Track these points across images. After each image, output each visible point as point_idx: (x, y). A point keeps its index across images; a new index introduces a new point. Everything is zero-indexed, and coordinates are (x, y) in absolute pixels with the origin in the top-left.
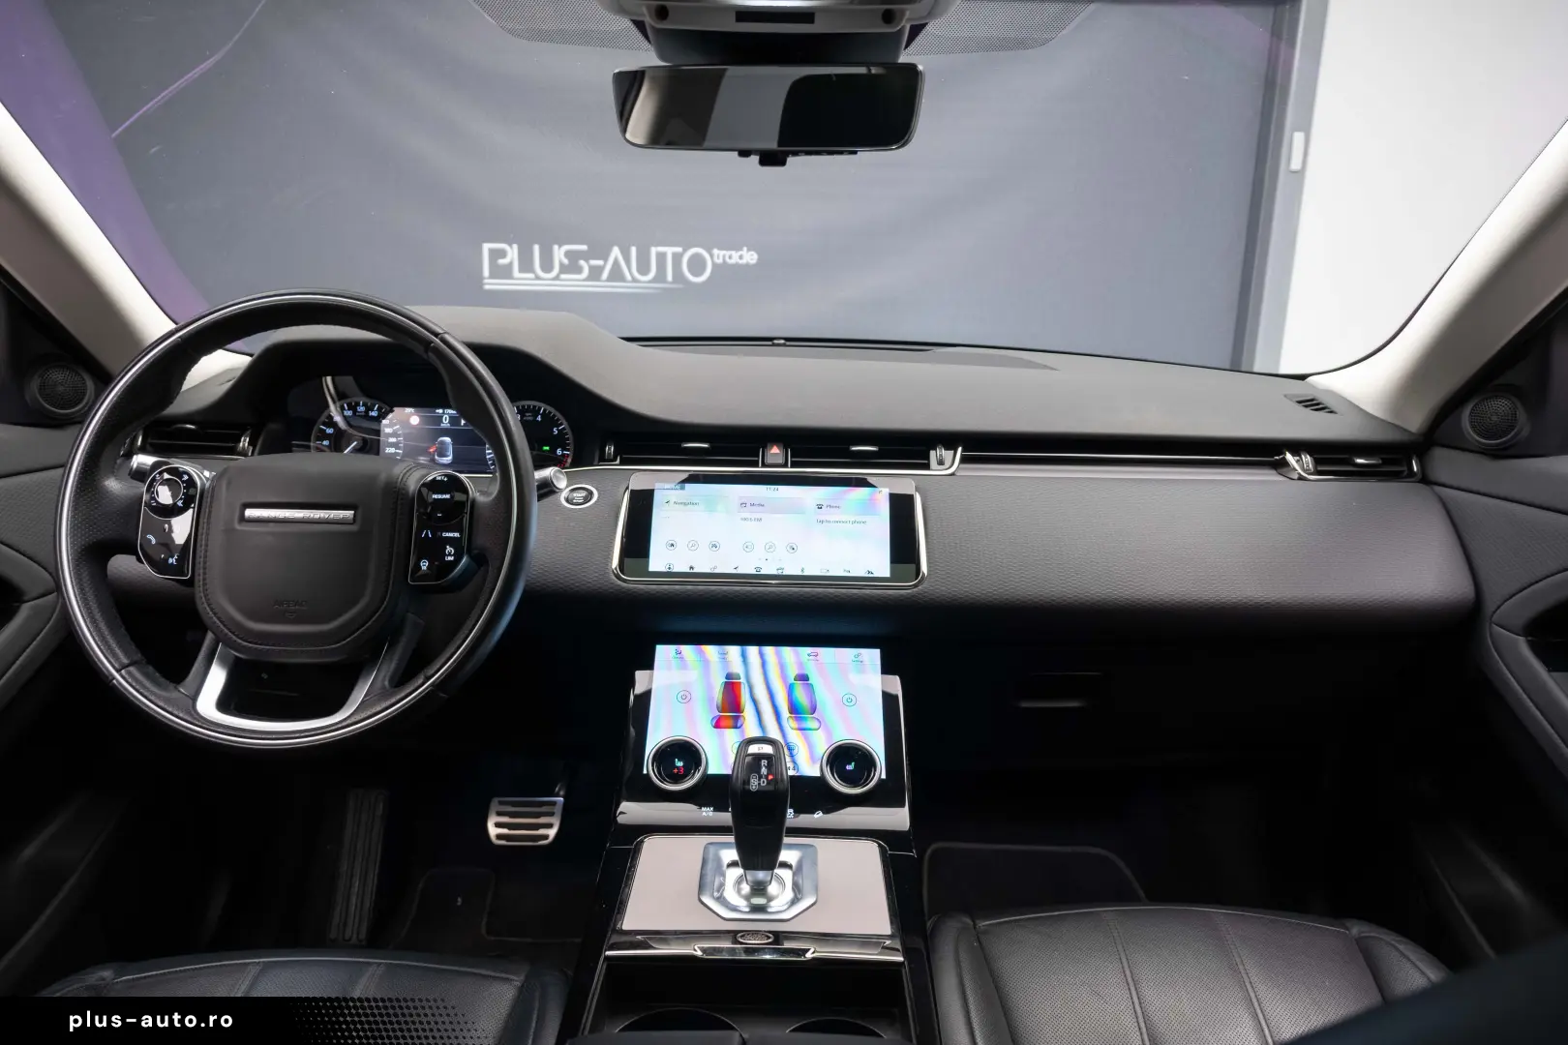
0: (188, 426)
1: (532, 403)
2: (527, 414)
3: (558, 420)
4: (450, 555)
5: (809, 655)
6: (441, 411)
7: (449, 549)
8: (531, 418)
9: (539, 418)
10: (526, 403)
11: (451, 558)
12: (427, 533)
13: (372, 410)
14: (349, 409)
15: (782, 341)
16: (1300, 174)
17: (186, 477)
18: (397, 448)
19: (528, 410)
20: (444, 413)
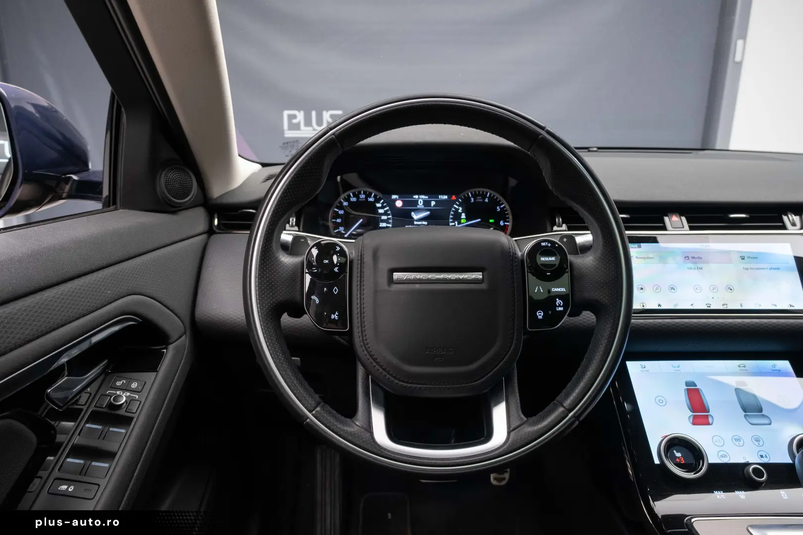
0: (251, 211)
1: (481, 190)
2: (478, 198)
3: (500, 201)
4: (560, 306)
5: (739, 366)
6: (416, 197)
7: (558, 301)
8: (481, 200)
9: (487, 200)
10: (477, 190)
11: (561, 309)
12: (539, 289)
13: (370, 197)
14: (354, 197)
15: (595, 149)
16: (740, 64)
17: (338, 249)
18: (388, 223)
19: (479, 195)
20: (419, 198)
